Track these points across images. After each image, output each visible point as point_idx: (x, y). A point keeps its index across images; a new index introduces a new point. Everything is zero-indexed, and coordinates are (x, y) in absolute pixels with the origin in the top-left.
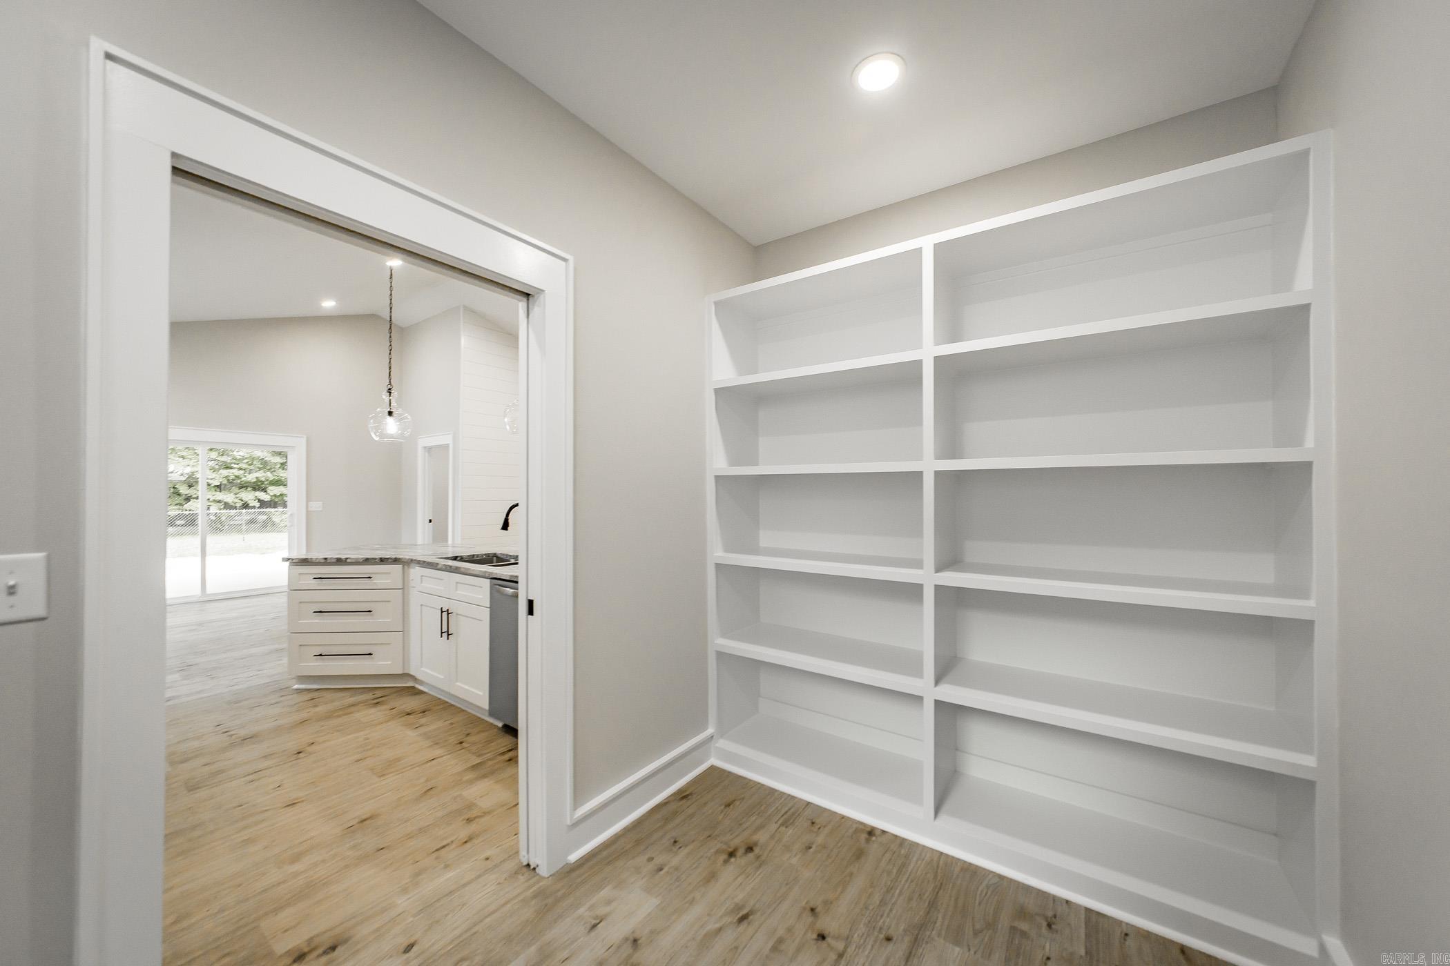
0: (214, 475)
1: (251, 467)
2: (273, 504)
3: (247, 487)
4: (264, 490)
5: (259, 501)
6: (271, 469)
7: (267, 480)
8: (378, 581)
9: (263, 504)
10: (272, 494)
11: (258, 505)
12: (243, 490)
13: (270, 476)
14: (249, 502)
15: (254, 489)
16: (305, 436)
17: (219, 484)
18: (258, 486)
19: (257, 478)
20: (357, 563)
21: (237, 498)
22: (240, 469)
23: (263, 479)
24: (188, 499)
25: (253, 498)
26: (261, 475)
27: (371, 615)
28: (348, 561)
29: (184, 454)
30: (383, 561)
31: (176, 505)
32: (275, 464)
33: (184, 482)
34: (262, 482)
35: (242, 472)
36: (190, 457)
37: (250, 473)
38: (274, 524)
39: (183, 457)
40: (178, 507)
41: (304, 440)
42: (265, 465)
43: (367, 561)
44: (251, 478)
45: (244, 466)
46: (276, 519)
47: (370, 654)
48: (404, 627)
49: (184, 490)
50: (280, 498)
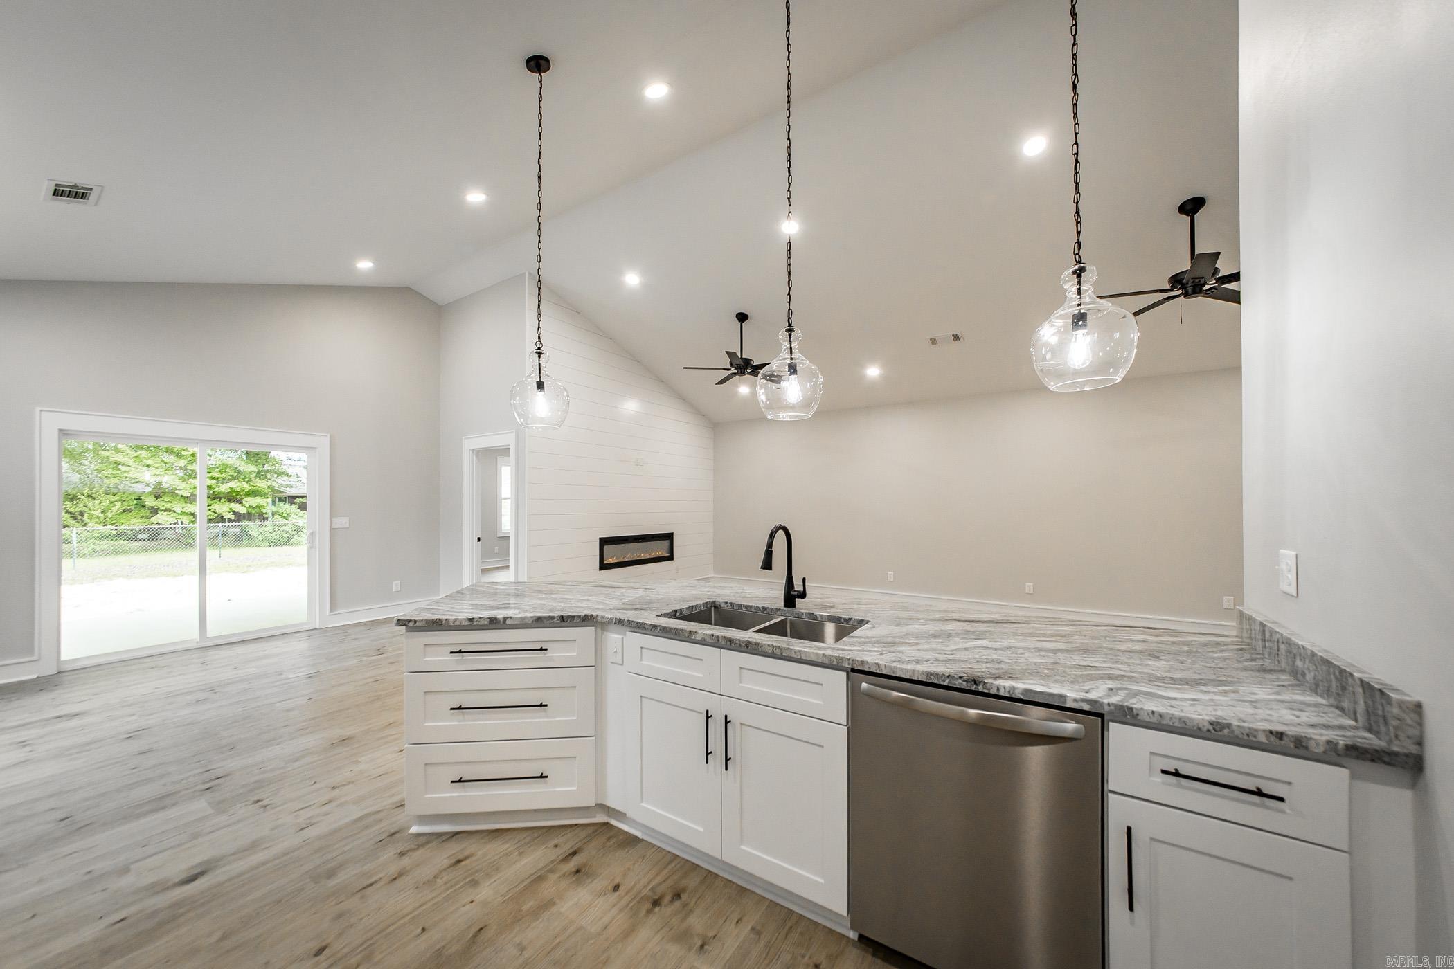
0: (183, 485)
1: (224, 475)
2: (248, 516)
3: (220, 499)
4: (240, 502)
5: (234, 513)
6: (245, 478)
7: (244, 491)
8: (557, 654)
9: (239, 517)
10: (247, 505)
11: (233, 517)
12: (216, 501)
13: (247, 487)
14: (224, 514)
15: (229, 501)
16: (329, 435)
17: (189, 495)
18: (232, 497)
19: (231, 488)
20: (522, 625)
21: (210, 510)
22: (213, 478)
23: (238, 490)
24: (155, 511)
25: (228, 510)
26: (235, 485)
27: (545, 711)
28: (508, 622)
29: (149, 462)
30: (564, 621)
31: (142, 517)
32: (250, 473)
33: (150, 493)
34: (238, 493)
35: (215, 481)
36: (156, 465)
37: (222, 483)
38: (250, 538)
39: (148, 466)
40: (144, 520)
41: (328, 439)
42: (238, 475)
43: (539, 622)
44: (225, 488)
45: (216, 475)
46: (254, 533)
47: (542, 777)
48: (596, 731)
49: (150, 502)
50: (257, 510)
